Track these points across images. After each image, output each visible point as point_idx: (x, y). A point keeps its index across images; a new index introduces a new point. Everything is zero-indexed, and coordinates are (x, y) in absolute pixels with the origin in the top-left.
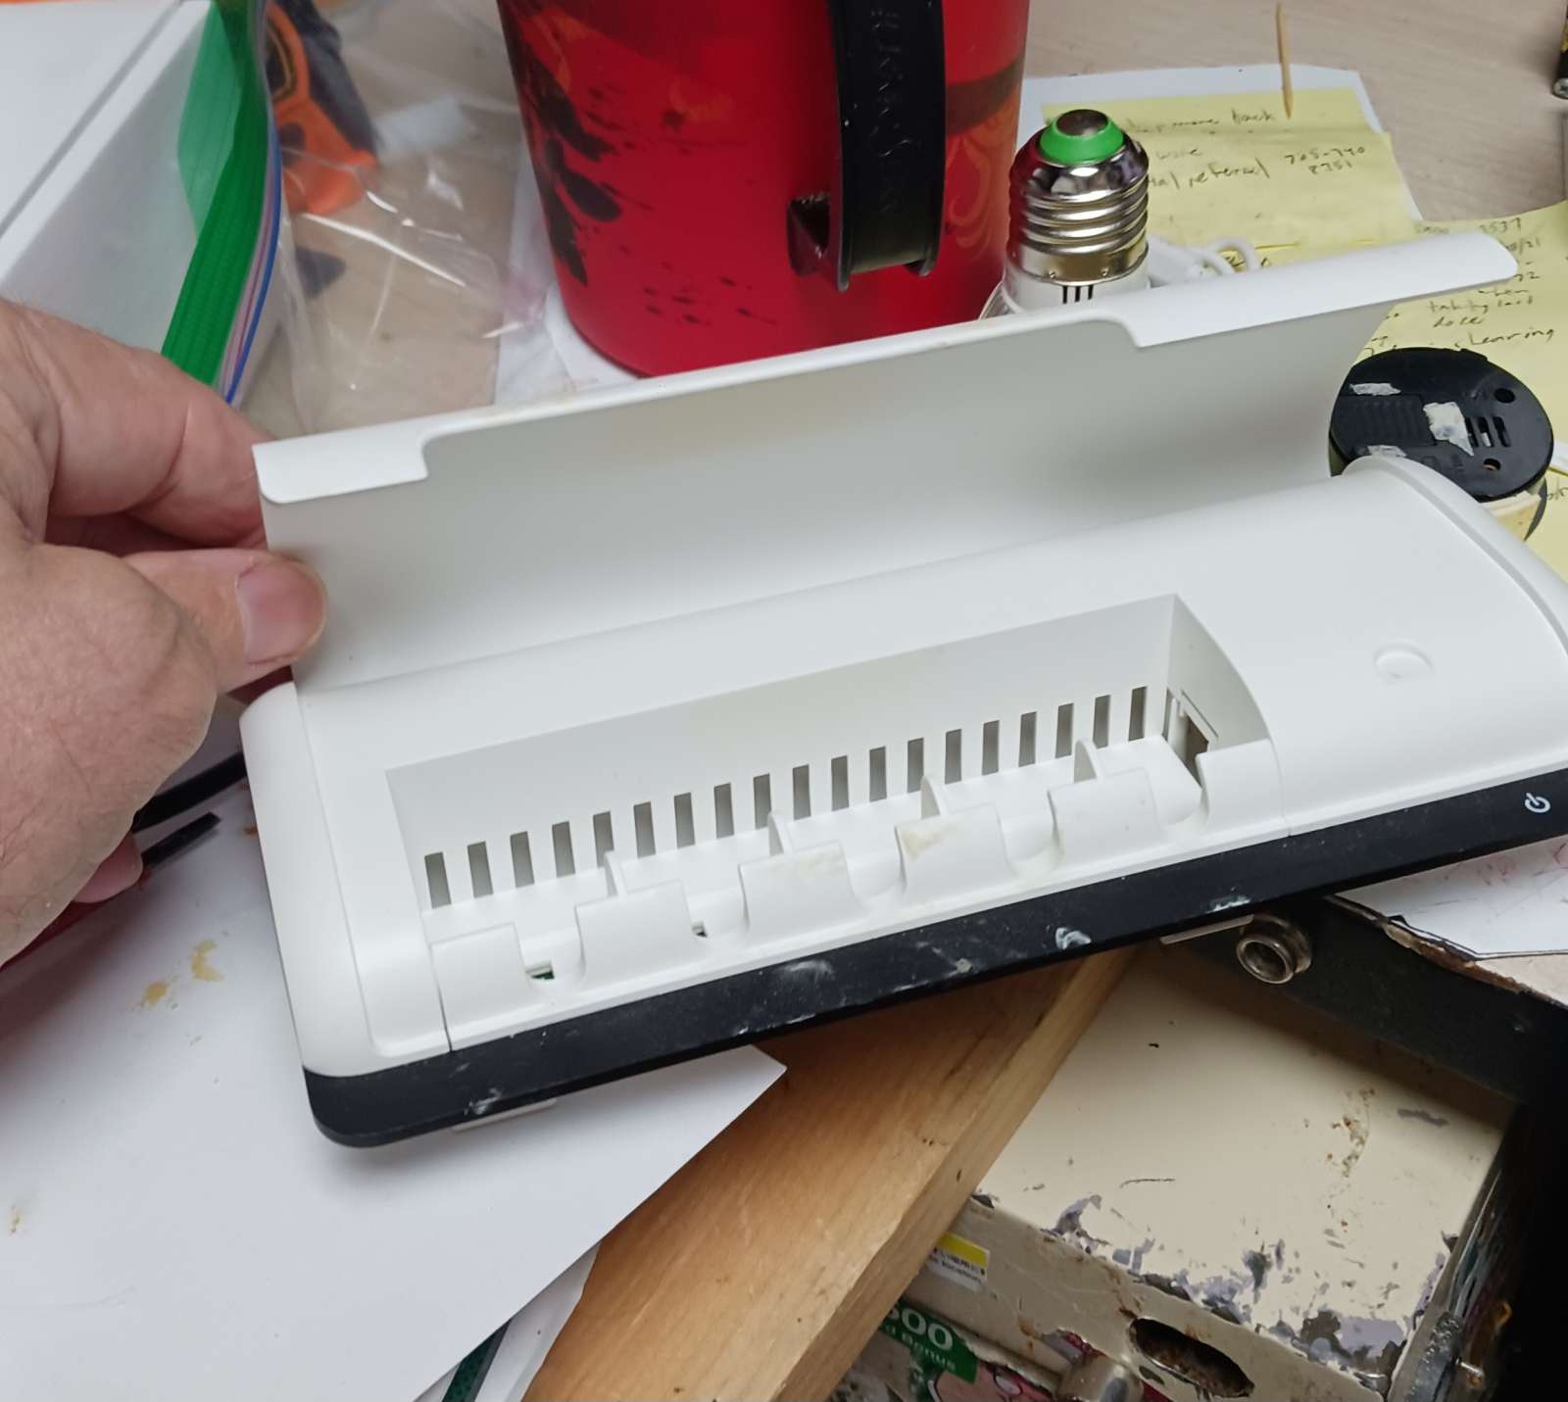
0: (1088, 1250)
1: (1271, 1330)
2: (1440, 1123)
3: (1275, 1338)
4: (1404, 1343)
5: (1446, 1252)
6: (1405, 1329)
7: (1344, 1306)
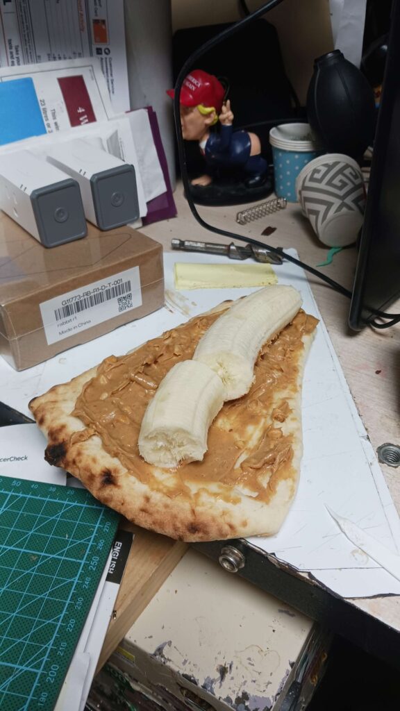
0: (164, 663)
1: (224, 700)
2: (292, 615)
3: (225, 703)
4: (272, 707)
5: (290, 669)
6: (272, 701)
7: (252, 692)
